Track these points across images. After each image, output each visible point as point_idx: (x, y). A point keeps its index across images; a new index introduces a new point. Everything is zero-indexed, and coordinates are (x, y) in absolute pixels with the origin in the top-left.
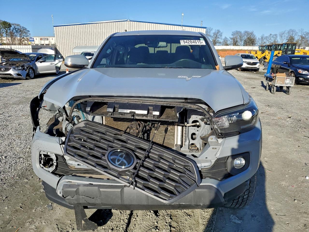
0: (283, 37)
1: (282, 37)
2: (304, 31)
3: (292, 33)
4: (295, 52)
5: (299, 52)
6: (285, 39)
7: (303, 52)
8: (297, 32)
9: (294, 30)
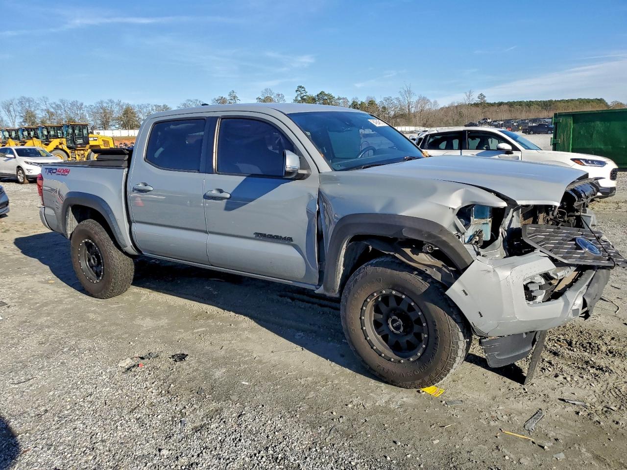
0: (12, 111)
1: (9, 111)
2: (51, 101)
3: (28, 105)
4: (89, 141)
5: (96, 140)
6: (18, 117)
7: (103, 140)
8: (37, 102)
9: (31, 99)
